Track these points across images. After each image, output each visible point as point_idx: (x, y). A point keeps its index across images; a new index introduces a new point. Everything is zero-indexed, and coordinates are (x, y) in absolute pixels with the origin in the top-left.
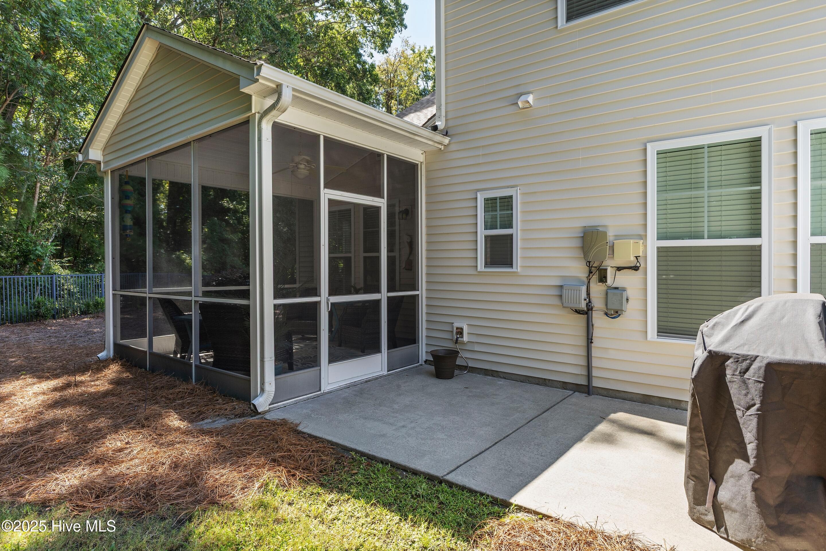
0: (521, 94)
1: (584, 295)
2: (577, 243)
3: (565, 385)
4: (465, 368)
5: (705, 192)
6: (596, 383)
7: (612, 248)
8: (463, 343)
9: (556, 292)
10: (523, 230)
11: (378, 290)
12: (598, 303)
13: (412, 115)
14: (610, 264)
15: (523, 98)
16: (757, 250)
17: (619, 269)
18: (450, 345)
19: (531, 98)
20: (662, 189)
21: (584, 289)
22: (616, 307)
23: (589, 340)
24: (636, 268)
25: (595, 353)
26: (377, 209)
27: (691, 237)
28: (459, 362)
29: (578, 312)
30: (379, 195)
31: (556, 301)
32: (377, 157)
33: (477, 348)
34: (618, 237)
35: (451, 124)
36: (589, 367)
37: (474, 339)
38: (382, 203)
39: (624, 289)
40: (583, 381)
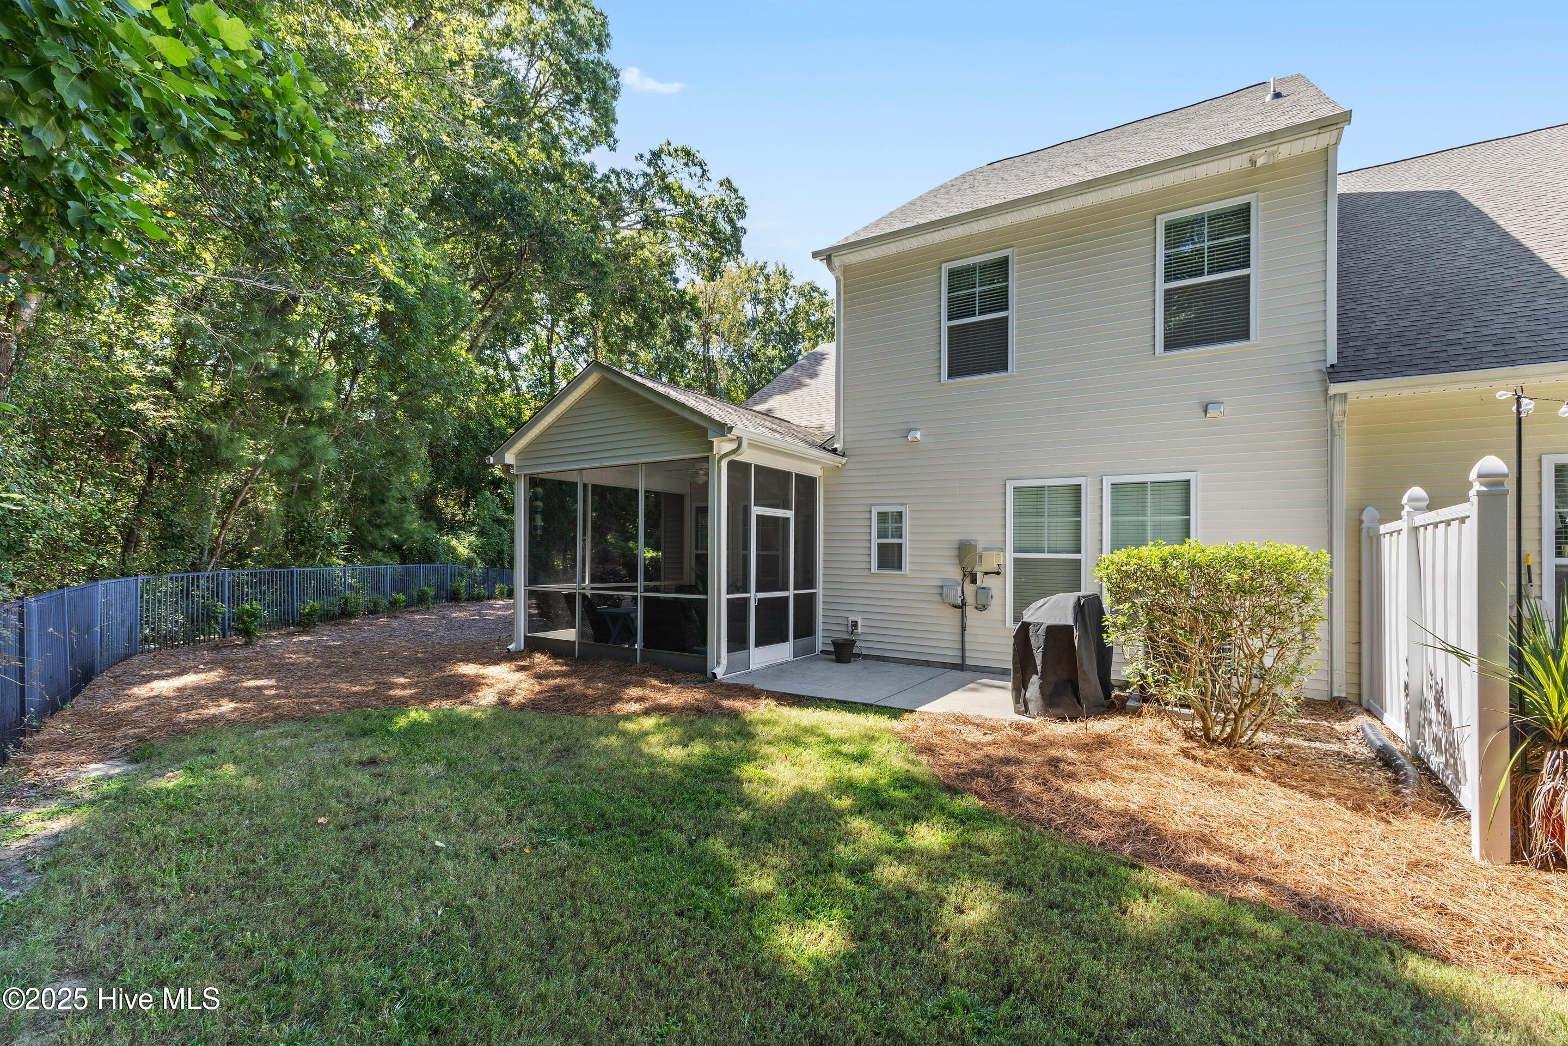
0: (910, 430)
1: (960, 593)
2: (955, 553)
3: (944, 665)
4: (859, 655)
5: (1046, 520)
6: (968, 662)
7: (981, 557)
8: (857, 634)
9: (938, 591)
10: (911, 541)
11: (787, 589)
12: (970, 599)
13: (778, 398)
14: (979, 570)
15: (912, 433)
16: (1078, 562)
17: (986, 573)
18: (845, 636)
19: (918, 435)
20: (1017, 515)
21: (960, 588)
22: (983, 602)
23: (963, 629)
24: (998, 573)
25: (967, 638)
26: (788, 519)
27: (1037, 552)
28: (855, 651)
29: (955, 606)
30: (786, 506)
31: (938, 598)
32: (787, 475)
33: (869, 638)
34: (986, 549)
35: (848, 446)
36: (963, 650)
37: (867, 630)
38: (790, 514)
39: (989, 589)
40: (958, 661)
